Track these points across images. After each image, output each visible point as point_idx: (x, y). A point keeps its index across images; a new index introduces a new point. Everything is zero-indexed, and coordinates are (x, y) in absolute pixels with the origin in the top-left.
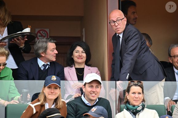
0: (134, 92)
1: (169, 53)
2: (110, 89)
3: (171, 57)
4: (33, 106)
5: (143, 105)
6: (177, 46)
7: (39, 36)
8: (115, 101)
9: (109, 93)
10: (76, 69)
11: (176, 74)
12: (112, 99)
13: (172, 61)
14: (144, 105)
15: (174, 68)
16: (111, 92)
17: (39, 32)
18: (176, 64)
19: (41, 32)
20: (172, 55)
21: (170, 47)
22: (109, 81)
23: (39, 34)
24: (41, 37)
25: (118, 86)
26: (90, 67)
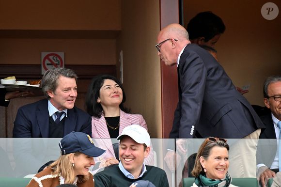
0: (220, 156)
1: (264, 91)
2: (165, 152)
3: (268, 97)
4: (39, 181)
5: (227, 179)
6: (279, 80)
7: (48, 64)
8: (175, 172)
9: (163, 159)
10: (107, 119)
11: (275, 127)
12: (169, 169)
13: (271, 104)
14: (229, 179)
15: (273, 116)
16: (167, 157)
17: (47, 57)
18: (278, 109)
19: (51, 57)
20: (270, 95)
21: (265, 81)
22: (164, 140)
23: (47, 62)
24: (51, 66)
25: (179, 147)
26: (129, 115)
